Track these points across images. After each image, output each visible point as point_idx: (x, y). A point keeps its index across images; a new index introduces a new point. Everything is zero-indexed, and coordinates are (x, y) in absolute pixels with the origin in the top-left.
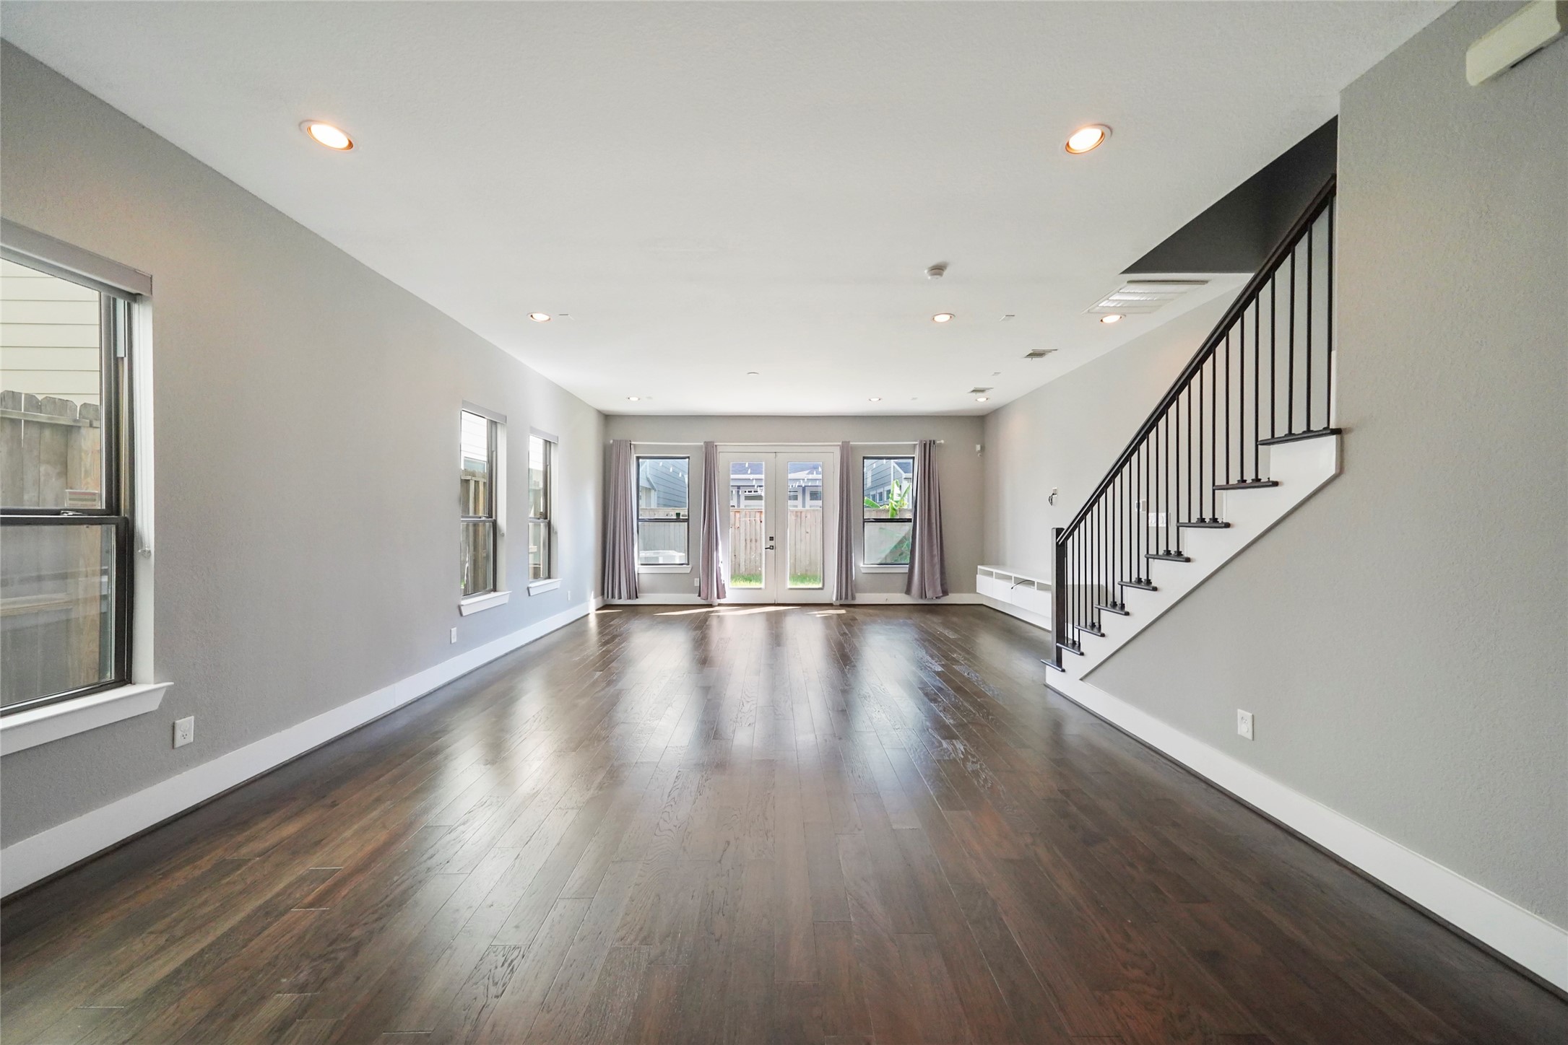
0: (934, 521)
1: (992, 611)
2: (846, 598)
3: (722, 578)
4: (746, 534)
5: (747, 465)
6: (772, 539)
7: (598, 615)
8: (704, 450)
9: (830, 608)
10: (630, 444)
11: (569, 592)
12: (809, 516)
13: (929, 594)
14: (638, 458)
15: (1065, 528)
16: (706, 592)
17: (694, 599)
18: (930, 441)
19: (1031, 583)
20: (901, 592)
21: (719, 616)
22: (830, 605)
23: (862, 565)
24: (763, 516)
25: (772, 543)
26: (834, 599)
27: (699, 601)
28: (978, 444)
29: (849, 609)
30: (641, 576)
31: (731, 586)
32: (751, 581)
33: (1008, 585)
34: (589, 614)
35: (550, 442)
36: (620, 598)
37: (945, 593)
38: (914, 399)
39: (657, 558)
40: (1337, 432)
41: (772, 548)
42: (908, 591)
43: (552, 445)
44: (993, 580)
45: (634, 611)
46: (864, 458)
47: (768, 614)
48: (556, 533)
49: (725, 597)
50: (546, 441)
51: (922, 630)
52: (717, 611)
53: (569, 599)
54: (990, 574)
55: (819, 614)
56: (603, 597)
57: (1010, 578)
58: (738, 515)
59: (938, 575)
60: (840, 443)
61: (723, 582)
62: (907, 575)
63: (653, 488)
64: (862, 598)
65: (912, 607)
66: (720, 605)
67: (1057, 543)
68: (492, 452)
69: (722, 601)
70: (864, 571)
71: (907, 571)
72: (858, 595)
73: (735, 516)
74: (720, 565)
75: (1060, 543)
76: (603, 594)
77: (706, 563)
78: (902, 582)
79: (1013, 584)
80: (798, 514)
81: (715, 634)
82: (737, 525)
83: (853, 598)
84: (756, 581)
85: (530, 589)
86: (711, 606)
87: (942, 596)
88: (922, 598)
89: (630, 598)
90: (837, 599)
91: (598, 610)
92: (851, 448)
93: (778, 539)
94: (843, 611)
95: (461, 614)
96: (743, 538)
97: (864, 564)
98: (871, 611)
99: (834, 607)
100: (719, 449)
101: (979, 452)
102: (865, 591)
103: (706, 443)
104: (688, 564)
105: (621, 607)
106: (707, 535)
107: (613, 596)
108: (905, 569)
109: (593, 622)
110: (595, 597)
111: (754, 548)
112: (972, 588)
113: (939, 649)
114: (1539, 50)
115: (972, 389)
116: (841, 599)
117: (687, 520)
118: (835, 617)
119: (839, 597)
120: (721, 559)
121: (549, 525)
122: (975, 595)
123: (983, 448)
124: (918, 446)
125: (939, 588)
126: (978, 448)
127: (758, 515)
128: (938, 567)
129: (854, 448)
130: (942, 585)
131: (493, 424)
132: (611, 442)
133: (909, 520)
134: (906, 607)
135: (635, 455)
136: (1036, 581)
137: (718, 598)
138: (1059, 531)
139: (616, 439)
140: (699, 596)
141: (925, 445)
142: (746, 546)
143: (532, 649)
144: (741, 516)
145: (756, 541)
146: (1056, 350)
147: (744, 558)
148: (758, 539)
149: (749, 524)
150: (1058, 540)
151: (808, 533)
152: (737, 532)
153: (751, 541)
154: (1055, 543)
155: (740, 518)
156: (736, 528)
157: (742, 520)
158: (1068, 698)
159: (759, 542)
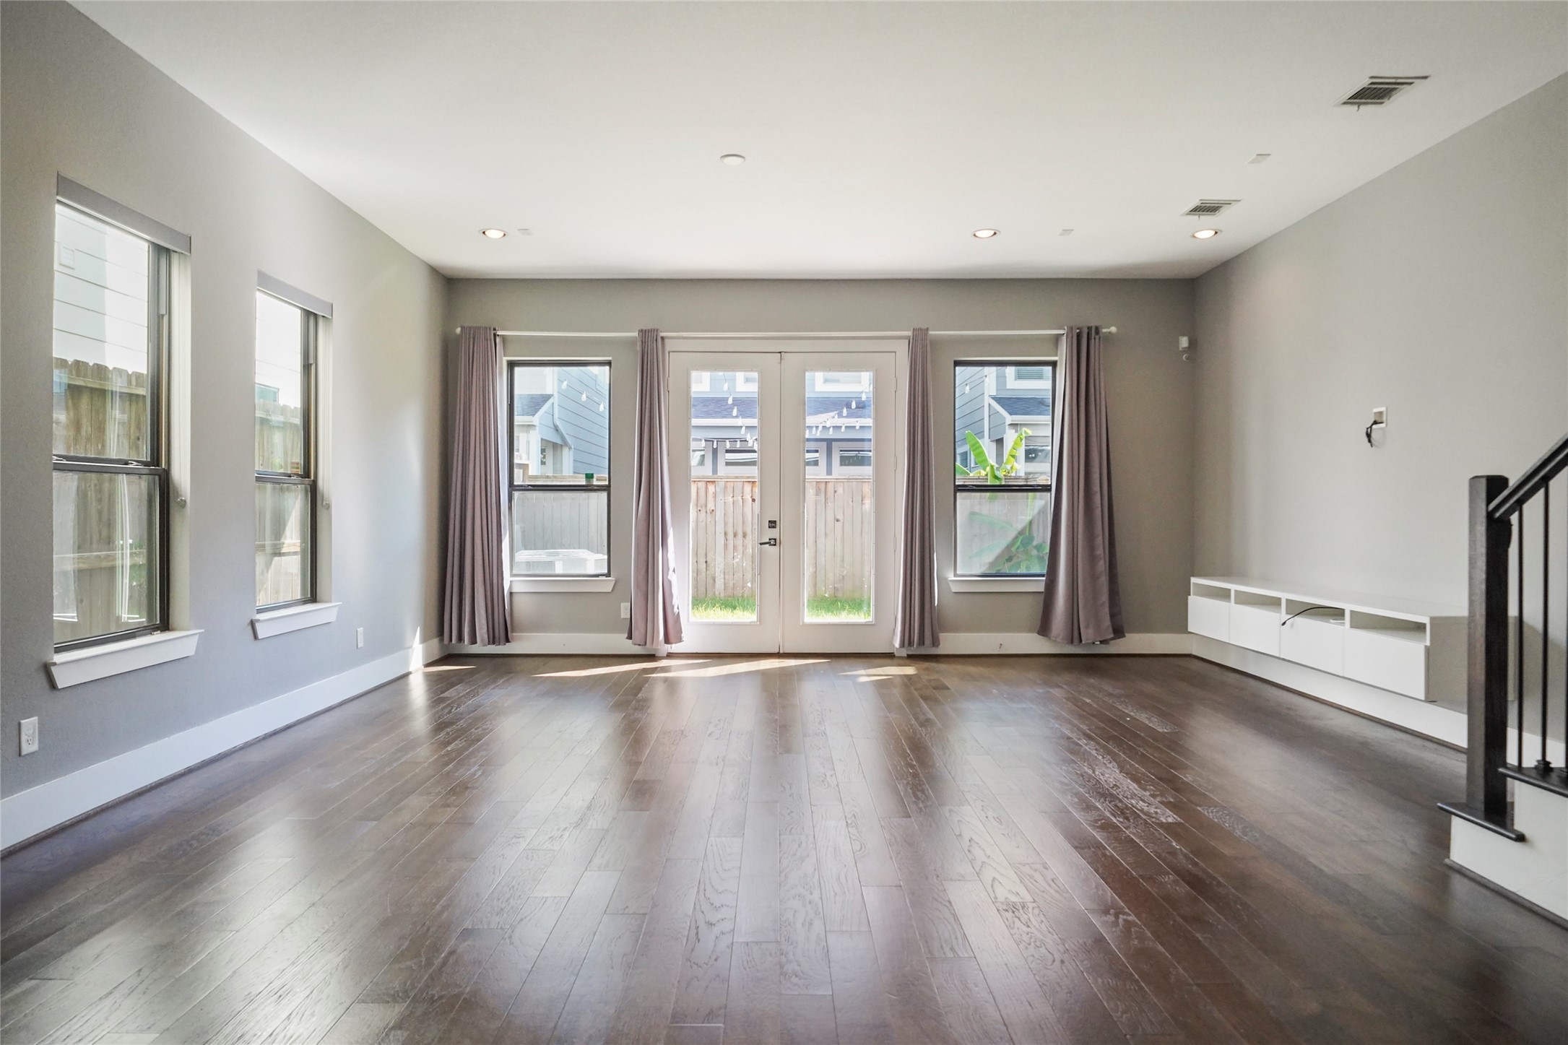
0: (1097, 488)
1: (1217, 669)
2: (922, 642)
3: (675, 602)
4: (726, 524)
5: (730, 401)
6: (773, 524)
7: (428, 676)
8: (639, 348)
9: (888, 661)
10: (495, 335)
11: (361, 630)
12: (840, 491)
13: (1087, 634)
14: (512, 365)
15: (1513, 482)
16: (643, 631)
17: (619, 643)
18: (1089, 328)
19: (1338, 613)
20: (1030, 631)
21: (666, 680)
22: (890, 656)
23: (951, 577)
24: (757, 490)
25: (773, 533)
26: (897, 644)
27: (629, 647)
28: (1184, 335)
29: (927, 665)
30: (516, 599)
31: (693, 619)
32: (734, 608)
33: (1271, 618)
34: (410, 673)
35: (316, 315)
36: (473, 641)
37: (1119, 632)
38: (1067, 232)
39: (551, 564)
41: (773, 542)
42: (1044, 628)
43: (321, 323)
44: (1232, 606)
45: (502, 666)
46: (957, 363)
47: (764, 674)
48: (328, 507)
49: (680, 640)
50: (308, 314)
51: (1085, 713)
52: (664, 669)
53: (360, 645)
54: (1224, 595)
55: (866, 675)
56: (442, 640)
57: (1274, 603)
58: (711, 488)
59: (1105, 598)
60: (909, 333)
61: (676, 610)
62: (1042, 598)
63: (565, 444)
64: (952, 643)
65: (1053, 660)
66: (670, 656)
67: (1490, 515)
68: (160, 317)
69: (675, 648)
70: (955, 588)
71: (1041, 588)
72: (942, 636)
73: (706, 488)
74: (672, 577)
75: (1497, 515)
76: (441, 633)
77: (643, 571)
78: (1031, 610)
79: (1285, 617)
80: (822, 486)
81: (659, 717)
82: (711, 506)
83: (935, 642)
84: (744, 608)
85: (258, 626)
86: (651, 657)
87: (1112, 639)
88: (1072, 642)
89: (493, 640)
90: (902, 645)
91: (428, 665)
92: (931, 343)
93: (784, 525)
94: (910, 670)
95: (52, 685)
96: (720, 529)
97: (955, 575)
98: (973, 669)
99: (895, 661)
100: (670, 345)
101: (1185, 350)
102: (956, 629)
103: (643, 333)
104: (608, 575)
105: (475, 660)
106: (644, 517)
107: (460, 638)
108: (1040, 586)
109: (418, 690)
110: (425, 639)
111: (740, 548)
112: (1179, 623)
113: (1143, 759)
115: (1195, 203)
116: (910, 644)
117: (607, 488)
118: (898, 680)
119: (907, 640)
120: (672, 564)
121: (313, 493)
122: (1185, 635)
123: (1193, 344)
124: (1064, 338)
125: (1107, 622)
126: (1184, 342)
127: (748, 488)
128: (1104, 580)
129: (935, 343)
130: (1112, 616)
131: (161, 252)
132: (458, 330)
133: (1046, 488)
134: (1037, 659)
135: (505, 359)
136: (1348, 608)
137: (667, 641)
138: (1495, 484)
139: (466, 325)
140: (630, 637)
141: (1079, 336)
142: (726, 545)
143: (255, 756)
144: (717, 489)
145: (745, 536)
146: (1425, 78)
147: (722, 566)
148: (749, 531)
149: (732, 505)
150: (1492, 506)
151: (838, 521)
152: (709, 519)
153: (735, 535)
154: (1484, 513)
155: (715, 494)
156: (708, 512)
157: (720, 497)
158: (1536, 908)
159: (749, 537)
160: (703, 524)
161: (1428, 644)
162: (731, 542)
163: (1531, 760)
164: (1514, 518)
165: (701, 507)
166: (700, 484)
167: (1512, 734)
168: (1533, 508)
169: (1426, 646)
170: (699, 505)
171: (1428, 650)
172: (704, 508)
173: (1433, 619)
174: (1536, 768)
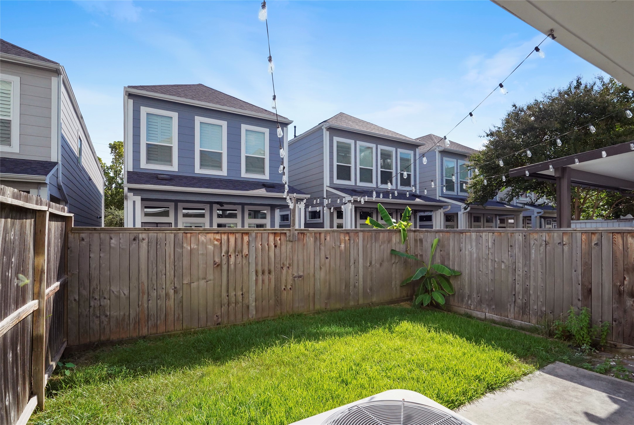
4: (256, 265)
58: (246, 238)
73: (242, 238)
82: (245, 251)
96: (252, 269)
142: (257, 280)
144: (250, 239)
145: (270, 272)
147: (254, 296)
148: (272, 269)
149: (261, 250)
151: (327, 258)
152: (244, 262)
153: (263, 273)
155: (249, 242)
156: (244, 256)
157: (252, 244)
159: (273, 273)
160: (240, 265)
162: (260, 277)
165: (239, 253)
166: (237, 235)
170: (237, 252)
172: (240, 253)
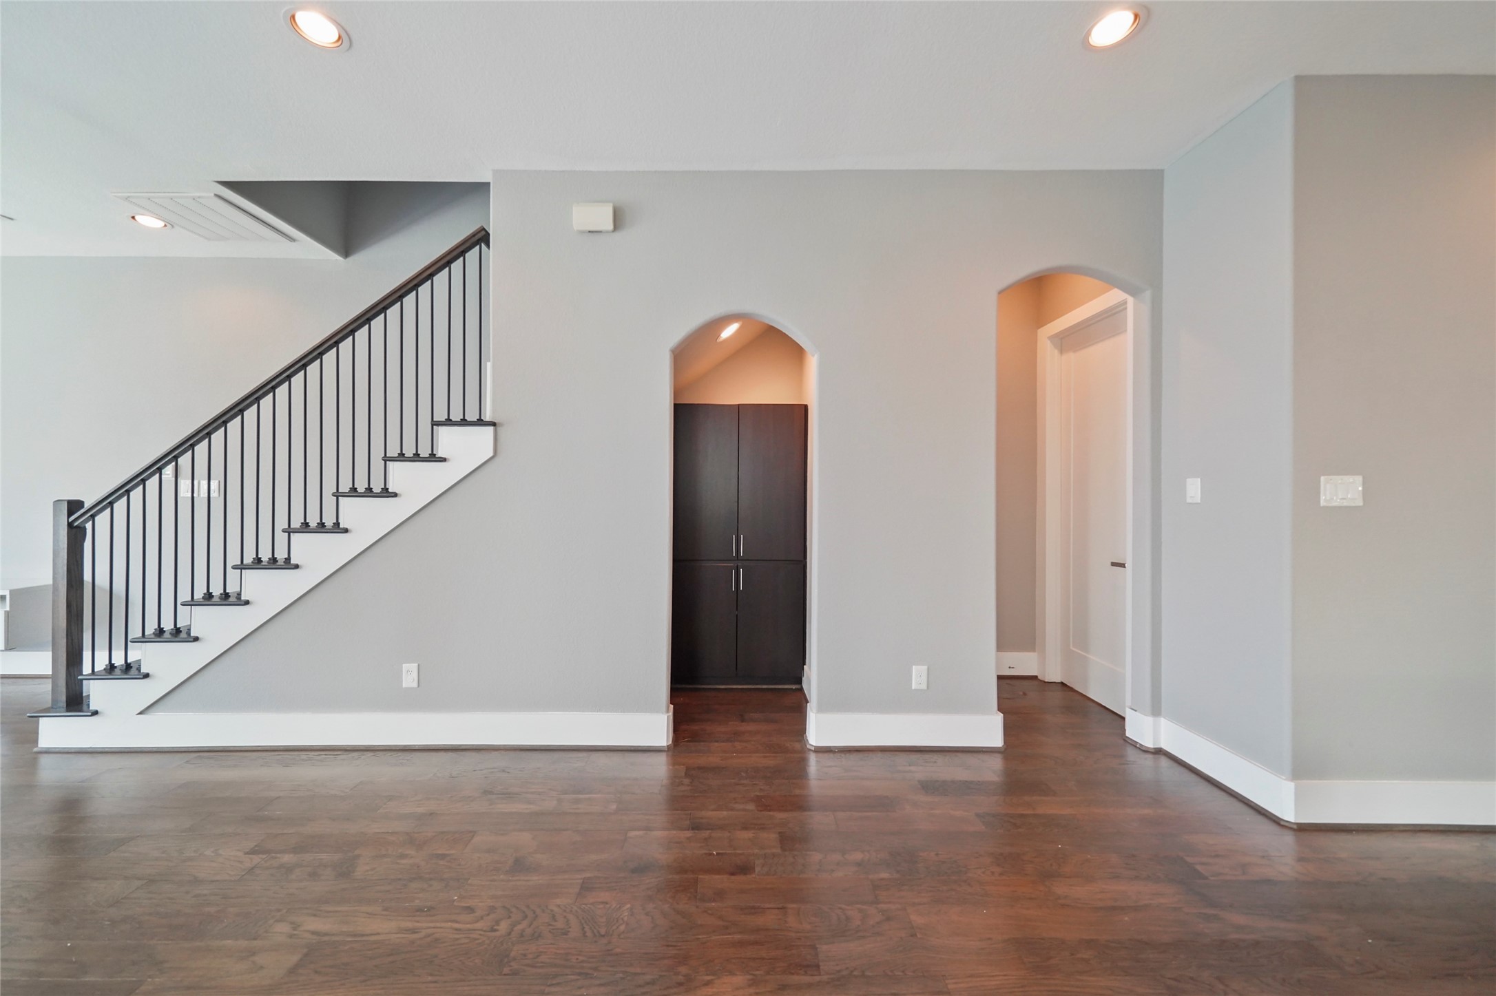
15: (87, 505)
40: (494, 424)
67: (70, 525)
114: (600, 232)
138: (74, 506)
146: (12, 219)
150: (71, 519)
154: (66, 523)
158: (106, 750)
161: (8, 609)
163: (102, 663)
164: (89, 526)
167: (87, 655)
168: (103, 519)
169: (5, 611)
171: (7, 614)
173: (12, 592)
174: (105, 669)
